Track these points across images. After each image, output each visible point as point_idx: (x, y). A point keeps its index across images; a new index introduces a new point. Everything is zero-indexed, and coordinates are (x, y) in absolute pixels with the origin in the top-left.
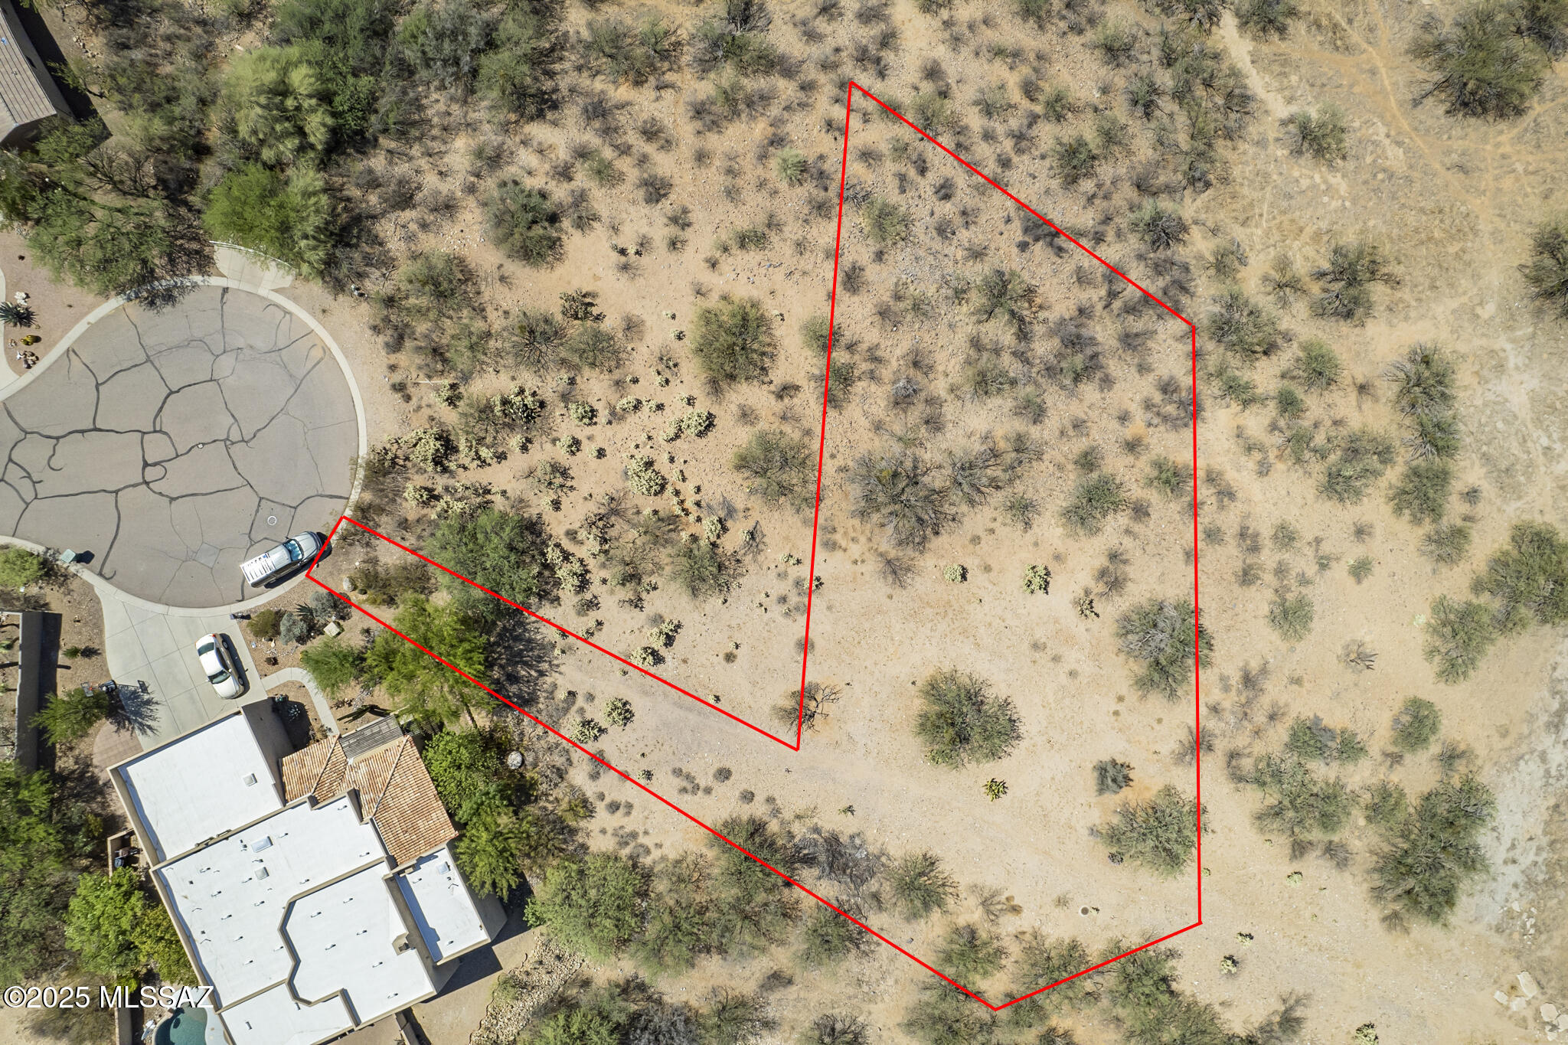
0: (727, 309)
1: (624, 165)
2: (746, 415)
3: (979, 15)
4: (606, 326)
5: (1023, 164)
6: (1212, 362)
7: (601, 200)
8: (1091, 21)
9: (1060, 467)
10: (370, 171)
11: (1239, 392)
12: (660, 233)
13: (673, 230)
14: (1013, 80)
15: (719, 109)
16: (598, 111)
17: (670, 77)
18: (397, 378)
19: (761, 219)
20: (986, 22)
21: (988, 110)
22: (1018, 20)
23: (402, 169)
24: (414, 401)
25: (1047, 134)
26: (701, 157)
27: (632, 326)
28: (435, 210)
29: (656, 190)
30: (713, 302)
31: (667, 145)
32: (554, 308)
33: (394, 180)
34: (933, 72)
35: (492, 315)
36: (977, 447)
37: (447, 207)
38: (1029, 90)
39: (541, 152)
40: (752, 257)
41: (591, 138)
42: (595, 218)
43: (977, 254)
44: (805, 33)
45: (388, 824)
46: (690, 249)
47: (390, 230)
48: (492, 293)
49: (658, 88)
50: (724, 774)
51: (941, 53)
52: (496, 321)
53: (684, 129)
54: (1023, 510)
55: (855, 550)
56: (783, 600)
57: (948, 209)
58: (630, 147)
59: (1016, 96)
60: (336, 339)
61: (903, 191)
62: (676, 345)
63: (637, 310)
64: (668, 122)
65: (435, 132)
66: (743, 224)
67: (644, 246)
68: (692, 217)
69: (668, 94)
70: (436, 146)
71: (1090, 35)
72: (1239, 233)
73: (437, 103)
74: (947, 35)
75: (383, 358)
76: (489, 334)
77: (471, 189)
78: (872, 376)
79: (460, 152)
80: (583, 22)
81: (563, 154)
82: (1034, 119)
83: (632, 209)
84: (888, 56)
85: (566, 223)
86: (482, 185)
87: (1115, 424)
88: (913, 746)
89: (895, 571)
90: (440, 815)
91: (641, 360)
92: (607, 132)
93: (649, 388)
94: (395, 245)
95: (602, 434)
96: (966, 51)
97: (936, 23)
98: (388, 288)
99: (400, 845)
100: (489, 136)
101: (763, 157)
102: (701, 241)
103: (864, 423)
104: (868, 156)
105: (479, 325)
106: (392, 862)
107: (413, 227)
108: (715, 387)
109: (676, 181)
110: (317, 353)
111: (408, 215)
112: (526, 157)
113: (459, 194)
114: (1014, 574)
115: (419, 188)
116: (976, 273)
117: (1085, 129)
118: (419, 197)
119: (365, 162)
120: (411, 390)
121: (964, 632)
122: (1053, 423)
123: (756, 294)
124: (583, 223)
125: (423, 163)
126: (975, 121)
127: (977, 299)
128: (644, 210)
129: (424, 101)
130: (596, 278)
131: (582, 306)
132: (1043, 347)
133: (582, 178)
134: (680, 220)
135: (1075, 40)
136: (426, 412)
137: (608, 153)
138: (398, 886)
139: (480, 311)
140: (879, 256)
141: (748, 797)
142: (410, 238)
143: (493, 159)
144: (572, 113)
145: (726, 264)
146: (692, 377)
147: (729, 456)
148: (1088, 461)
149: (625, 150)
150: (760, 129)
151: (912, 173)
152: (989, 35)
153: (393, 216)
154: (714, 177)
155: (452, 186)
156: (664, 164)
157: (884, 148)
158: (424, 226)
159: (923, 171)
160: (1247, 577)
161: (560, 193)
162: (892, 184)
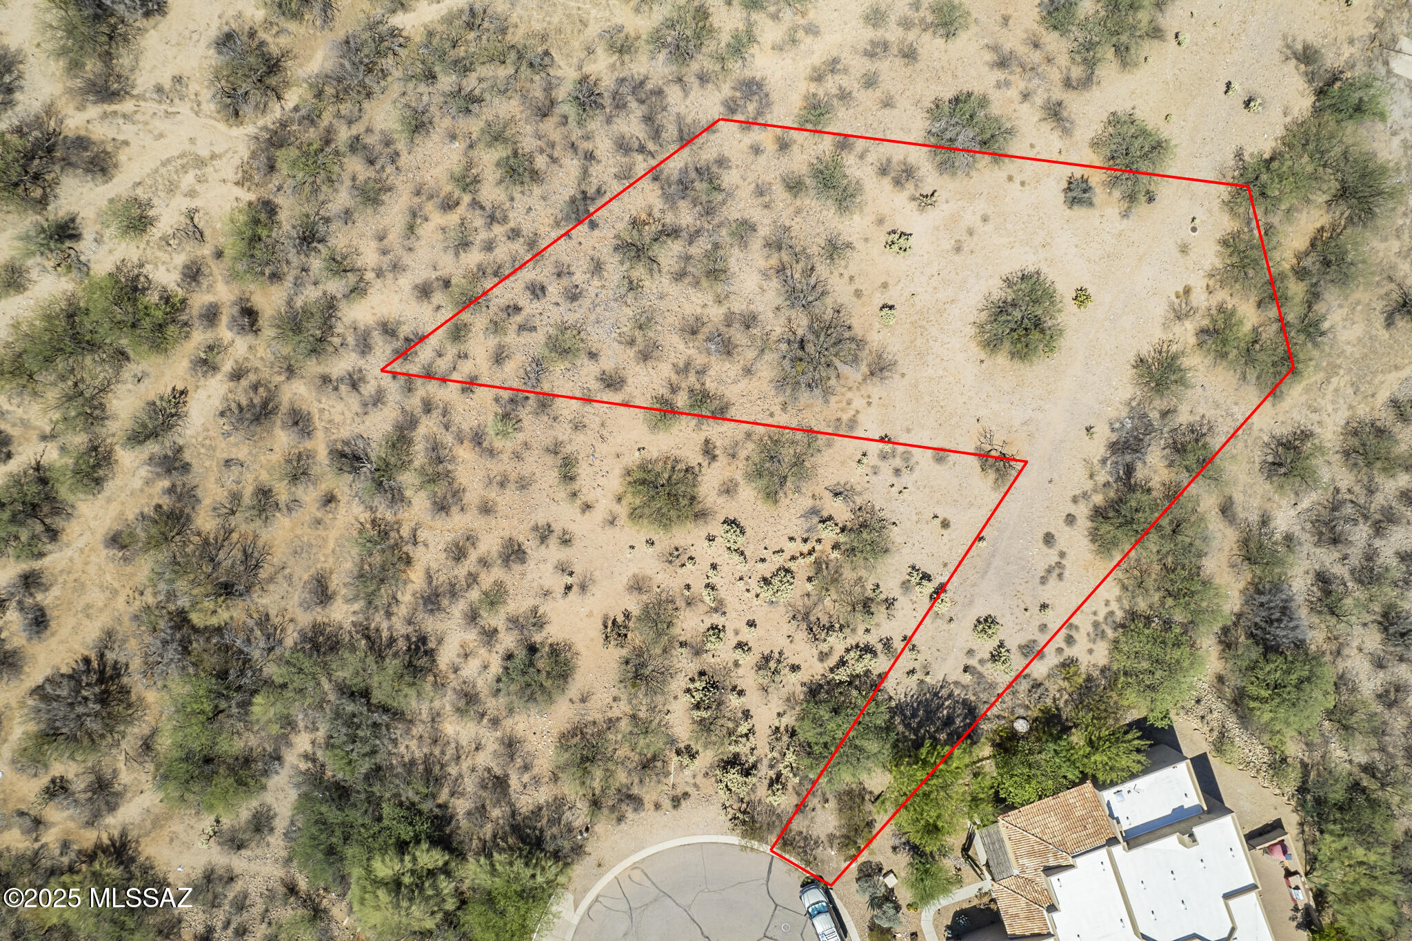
0: (629, 498)
1: (487, 580)
2: (728, 490)
3: (374, 244)
4: (635, 610)
5: (517, 217)
6: (710, 66)
7: (518, 604)
8: (388, 143)
9: (798, 211)
10: (469, 813)
11: (740, 46)
12: (554, 552)
13: (553, 541)
14: (438, 219)
15: (441, 489)
16: (432, 600)
17: (405, 532)
18: (667, 803)
19: (549, 460)
20: (381, 239)
21: (464, 244)
22: (382, 209)
23: (469, 784)
24: (690, 790)
25: (490, 193)
26: (486, 509)
27: (637, 586)
28: (512, 757)
29: (514, 553)
30: (622, 511)
31: (471, 539)
32: (615, 654)
33: (480, 792)
34: (424, 291)
35: (615, 713)
36: (775, 283)
37: (511, 745)
38: (449, 205)
39: (466, 656)
40: (583, 471)
41: (458, 609)
42: (535, 611)
43: (597, 267)
44: (375, 405)
45: (1078, 843)
46: (571, 527)
47: (527, 800)
48: (595, 711)
49: (415, 543)
50: (1049, 539)
51: (406, 282)
52: (622, 709)
53: (458, 522)
54: (835, 249)
55: (859, 403)
56: (897, 472)
57: (554, 290)
58: (470, 574)
59: (453, 218)
60: (626, 856)
61: (534, 329)
62: (658, 547)
63: (624, 580)
64: (449, 537)
65: (437, 752)
66: (553, 476)
67: (564, 569)
68: (542, 522)
69: (422, 535)
70: (450, 752)
71: (401, 146)
72: (593, 30)
73: (410, 747)
74: (390, 276)
75: (648, 814)
76: (634, 717)
77: (495, 722)
78: (701, 372)
79: (457, 729)
80: (345, 607)
81: (471, 636)
82: (476, 204)
83: (529, 577)
84: (405, 330)
85: (537, 638)
86: (492, 713)
87: (762, 159)
88: (1038, 370)
89: (880, 369)
90: (1071, 796)
91: (669, 580)
92: (453, 593)
93: (694, 575)
94: (543, 795)
95: (733, 622)
96: (407, 260)
97: (378, 284)
98: (583, 807)
99: (1097, 833)
100: (446, 703)
101: (491, 453)
102: (564, 515)
103: (743, 384)
104: (499, 358)
105: (624, 725)
106: (1112, 841)
107: (526, 778)
108: (701, 515)
109: (507, 534)
110: (637, 874)
111: (514, 782)
112: (470, 669)
113: (499, 734)
114: (892, 262)
115: (489, 770)
116: (615, 269)
117: (489, 159)
118: (498, 771)
119: (460, 817)
120: (679, 791)
121: (940, 312)
122: (756, 214)
123: (618, 471)
124: (540, 624)
125: (465, 765)
126: (474, 257)
127: (639, 272)
128: (531, 564)
129: (406, 759)
130: (590, 615)
131: (615, 630)
132: (686, 216)
133: (496, 620)
134: (544, 534)
135: (404, 160)
136: (700, 780)
137: (474, 595)
138: (1135, 838)
139: (611, 723)
140: (593, 356)
141: (1070, 519)
142: (537, 781)
143: (469, 699)
144: (431, 625)
145: (588, 495)
146: (689, 535)
147: (763, 508)
148: (794, 186)
149: (473, 578)
150: (465, 453)
151: (518, 319)
152: (394, 237)
153: (514, 796)
154: (506, 500)
155: (491, 740)
156: (490, 544)
157: (492, 342)
158: (526, 768)
159: (517, 309)
160: (909, 55)
161: (508, 640)
162: (527, 337)
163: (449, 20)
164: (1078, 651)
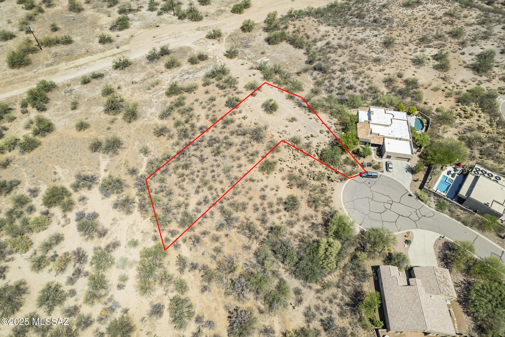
0: (265, 173)
1: (266, 205)
2: (273, 157)
3: (180, 197)
4: (288, 181)
5: (196, 170)
6: (192, 133)
7: (275, 201)
8: (162, 187)
9: (229, 129)
10: (318, 236)
11: (193, 126)
12: (268, 190)
13: (266, 189)
14: (185, 183)
15: (240, 208)
16: (264, 221)
17: (245, 221)
18: (332, 192)
19: (248, 182)
20: (180, 195)
21: (193, 180)
22: (174, 193)
23: (310, 233)
24: (331, 187)
25: (187, 172)
26: (250, 199)
27: (283, 179)
28: (309, 220)
29: (263, 197)
30: (266, 175)
31: (255, 205)
32: (295, 188)
33: (314, 231)
34: (197, 192)
35: (308, 194)
36: (239, 137)
37: (305, 219)
38: (184, 180)
39: (280, 218)
40: (254, 178)
41: (269, 215)
42: (278, 199)
43: (216, 160)
44: (212, 215)
45: (367, 127)
46: (264, 185)
47: (319, 220)
48: (306, 198)
49: (248, 220)
50: (310, 118)
51: (192, 195)
52: (308, 192)
53: (250, 207)
54: (240, 126)
55: (269, 133)
56: (286, 133)
57: (215, 168)
58: (262, 209)
59: (187, 180)
60: (341, 204)
61: (220, 175)
62: (277, 172)
63: (281, 181)
64: (252, 210)
65: (299, 238)
66: (252, 183)
67: (272, 189)
68: (260, 189)
69: (248, 217)
70: (301, 234)
71: (164, 185)
72: (170, 147)
73: (295, 244)
74: (189, 198)
75: (333, 196)
76: (311, 191)
77: (299, 220)
78: (248, 153)
79: (296, 229)
80: (254, 245)
81: (276, 215)
82: (187, 176)
83: (270, 196)
84: (202, 200)
85: (284, 201)
86: (296, 220)
87: (215, 131)
88: (279, 110)
89: (266, 128)
90: (358, 127)
91: (285, 173)
92: (264, 215)
93: (286, 169)
94: (320, 216)
95: (300, 167)
96: (188, 192)
97: (188, 200)
98: (326, 208)
99: (367, 124)
100: (289, 229)
101: (239, 192)
102: (261, 185)
103: (254, 147)
104: (221, 182)
105: (312, 193)
106: (369, 122)
107: (315, 218)
108: (275, 163)
109: (258, 197)
110: (346, 204)
111: (315, 222)
112: (284, 219)
113: (302, 220)
114: (247, 120)
115: (309, 227)
116: (218, 158)
117: (180, 170)
118: (310, 225)
119: (318, 239)
120: (331, 189)
121: (261, 117)
122: (224, 135)
123: (258, 173)
124: (281, 199)
125: (305, 232)
126: (198, 180)
127: (221, 154)
128: (268, 195)
129: (298, 247)
130: (284, 189)
131: (290, 186)
132: (217, 145)
133: (275, 208)
134: (263, 190)
135: (167, 185)
136: (330, 185)
137: (268, 210)
138: (370, 119)
139: (310, 195)
140: (233, 167)
141: (309, 115)
142: (316, 216)
143: (291, 224)
144: (268, 225)
145: (260, 178)
146: (278, 166)
147: (280, 153)
148: (224, 127)
149: (264, 209)
150: (236, 198)
151: (216, 176)
152: (182, 192)
153: (317, 223)
154: (251, 194)
155: (302, 223)
156: (258, 201)
157: (217, 183)
158: (312, 217)
159: (214, 175)
160: (214, 106)
161: (282, 207)
162: (221, 177)
163: (147, 167)
164: (333, 122)
